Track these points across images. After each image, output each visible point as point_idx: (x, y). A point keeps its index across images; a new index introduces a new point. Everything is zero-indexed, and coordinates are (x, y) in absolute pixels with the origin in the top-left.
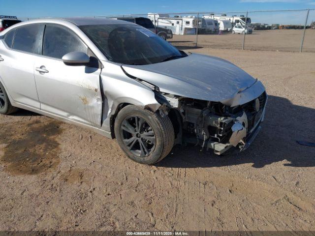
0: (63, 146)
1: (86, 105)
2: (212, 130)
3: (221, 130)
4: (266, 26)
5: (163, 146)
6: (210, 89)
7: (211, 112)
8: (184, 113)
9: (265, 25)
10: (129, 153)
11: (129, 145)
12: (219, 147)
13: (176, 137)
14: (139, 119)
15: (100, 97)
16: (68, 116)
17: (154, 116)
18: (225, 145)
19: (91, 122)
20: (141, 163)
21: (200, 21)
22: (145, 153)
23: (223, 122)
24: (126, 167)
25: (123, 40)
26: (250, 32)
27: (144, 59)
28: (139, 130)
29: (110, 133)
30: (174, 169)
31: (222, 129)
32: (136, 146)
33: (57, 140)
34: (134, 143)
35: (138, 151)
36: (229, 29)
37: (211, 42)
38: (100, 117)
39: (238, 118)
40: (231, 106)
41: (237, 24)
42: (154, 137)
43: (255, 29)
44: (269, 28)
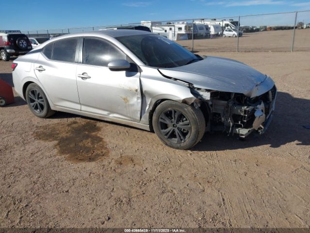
0: (106, 139)
1: (127, 103)
2: (236, 118)
3: (245, 117)
4: (255, 28)
5: (197, 132)
6: (234, 83)
7: (234, 103)
8: (211, 105)
9: (253, 27)
10: (166, 141)
11: (166, 135)
12: (244, 132)
13: (206, 126)
14: (175, 112)
15: (139, 96)
16: (109, 114)
17: (190, 108)
18: (248, 130)
19: (131, 118)
20: (178, 148)
21: (191, 27)
22: (181, 140)
23: (247, 109)
24: (166, 152)
25: (152, 48)
26: (240, 35)
27: (172, 63)
28: (176, 121)
29: (148, 126)
30: (206, 152)
31: (246, 115)
32: (173, 135)
33: (98, 135)
34: (170, 132)
35: (173, 139)
36: (219, 33)
37: (205, 47)
38: (139, 113)
39: (258, 106)
40: (251, 97)
41: (226, 28)
42: (190, 126)
43: (244, 32)
44: (258, 30)
